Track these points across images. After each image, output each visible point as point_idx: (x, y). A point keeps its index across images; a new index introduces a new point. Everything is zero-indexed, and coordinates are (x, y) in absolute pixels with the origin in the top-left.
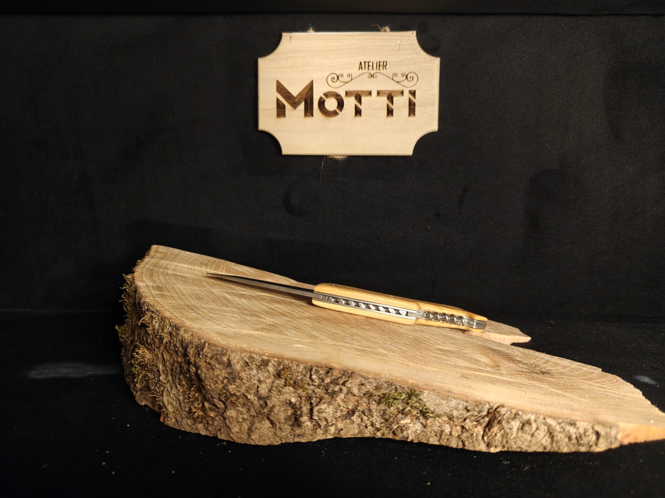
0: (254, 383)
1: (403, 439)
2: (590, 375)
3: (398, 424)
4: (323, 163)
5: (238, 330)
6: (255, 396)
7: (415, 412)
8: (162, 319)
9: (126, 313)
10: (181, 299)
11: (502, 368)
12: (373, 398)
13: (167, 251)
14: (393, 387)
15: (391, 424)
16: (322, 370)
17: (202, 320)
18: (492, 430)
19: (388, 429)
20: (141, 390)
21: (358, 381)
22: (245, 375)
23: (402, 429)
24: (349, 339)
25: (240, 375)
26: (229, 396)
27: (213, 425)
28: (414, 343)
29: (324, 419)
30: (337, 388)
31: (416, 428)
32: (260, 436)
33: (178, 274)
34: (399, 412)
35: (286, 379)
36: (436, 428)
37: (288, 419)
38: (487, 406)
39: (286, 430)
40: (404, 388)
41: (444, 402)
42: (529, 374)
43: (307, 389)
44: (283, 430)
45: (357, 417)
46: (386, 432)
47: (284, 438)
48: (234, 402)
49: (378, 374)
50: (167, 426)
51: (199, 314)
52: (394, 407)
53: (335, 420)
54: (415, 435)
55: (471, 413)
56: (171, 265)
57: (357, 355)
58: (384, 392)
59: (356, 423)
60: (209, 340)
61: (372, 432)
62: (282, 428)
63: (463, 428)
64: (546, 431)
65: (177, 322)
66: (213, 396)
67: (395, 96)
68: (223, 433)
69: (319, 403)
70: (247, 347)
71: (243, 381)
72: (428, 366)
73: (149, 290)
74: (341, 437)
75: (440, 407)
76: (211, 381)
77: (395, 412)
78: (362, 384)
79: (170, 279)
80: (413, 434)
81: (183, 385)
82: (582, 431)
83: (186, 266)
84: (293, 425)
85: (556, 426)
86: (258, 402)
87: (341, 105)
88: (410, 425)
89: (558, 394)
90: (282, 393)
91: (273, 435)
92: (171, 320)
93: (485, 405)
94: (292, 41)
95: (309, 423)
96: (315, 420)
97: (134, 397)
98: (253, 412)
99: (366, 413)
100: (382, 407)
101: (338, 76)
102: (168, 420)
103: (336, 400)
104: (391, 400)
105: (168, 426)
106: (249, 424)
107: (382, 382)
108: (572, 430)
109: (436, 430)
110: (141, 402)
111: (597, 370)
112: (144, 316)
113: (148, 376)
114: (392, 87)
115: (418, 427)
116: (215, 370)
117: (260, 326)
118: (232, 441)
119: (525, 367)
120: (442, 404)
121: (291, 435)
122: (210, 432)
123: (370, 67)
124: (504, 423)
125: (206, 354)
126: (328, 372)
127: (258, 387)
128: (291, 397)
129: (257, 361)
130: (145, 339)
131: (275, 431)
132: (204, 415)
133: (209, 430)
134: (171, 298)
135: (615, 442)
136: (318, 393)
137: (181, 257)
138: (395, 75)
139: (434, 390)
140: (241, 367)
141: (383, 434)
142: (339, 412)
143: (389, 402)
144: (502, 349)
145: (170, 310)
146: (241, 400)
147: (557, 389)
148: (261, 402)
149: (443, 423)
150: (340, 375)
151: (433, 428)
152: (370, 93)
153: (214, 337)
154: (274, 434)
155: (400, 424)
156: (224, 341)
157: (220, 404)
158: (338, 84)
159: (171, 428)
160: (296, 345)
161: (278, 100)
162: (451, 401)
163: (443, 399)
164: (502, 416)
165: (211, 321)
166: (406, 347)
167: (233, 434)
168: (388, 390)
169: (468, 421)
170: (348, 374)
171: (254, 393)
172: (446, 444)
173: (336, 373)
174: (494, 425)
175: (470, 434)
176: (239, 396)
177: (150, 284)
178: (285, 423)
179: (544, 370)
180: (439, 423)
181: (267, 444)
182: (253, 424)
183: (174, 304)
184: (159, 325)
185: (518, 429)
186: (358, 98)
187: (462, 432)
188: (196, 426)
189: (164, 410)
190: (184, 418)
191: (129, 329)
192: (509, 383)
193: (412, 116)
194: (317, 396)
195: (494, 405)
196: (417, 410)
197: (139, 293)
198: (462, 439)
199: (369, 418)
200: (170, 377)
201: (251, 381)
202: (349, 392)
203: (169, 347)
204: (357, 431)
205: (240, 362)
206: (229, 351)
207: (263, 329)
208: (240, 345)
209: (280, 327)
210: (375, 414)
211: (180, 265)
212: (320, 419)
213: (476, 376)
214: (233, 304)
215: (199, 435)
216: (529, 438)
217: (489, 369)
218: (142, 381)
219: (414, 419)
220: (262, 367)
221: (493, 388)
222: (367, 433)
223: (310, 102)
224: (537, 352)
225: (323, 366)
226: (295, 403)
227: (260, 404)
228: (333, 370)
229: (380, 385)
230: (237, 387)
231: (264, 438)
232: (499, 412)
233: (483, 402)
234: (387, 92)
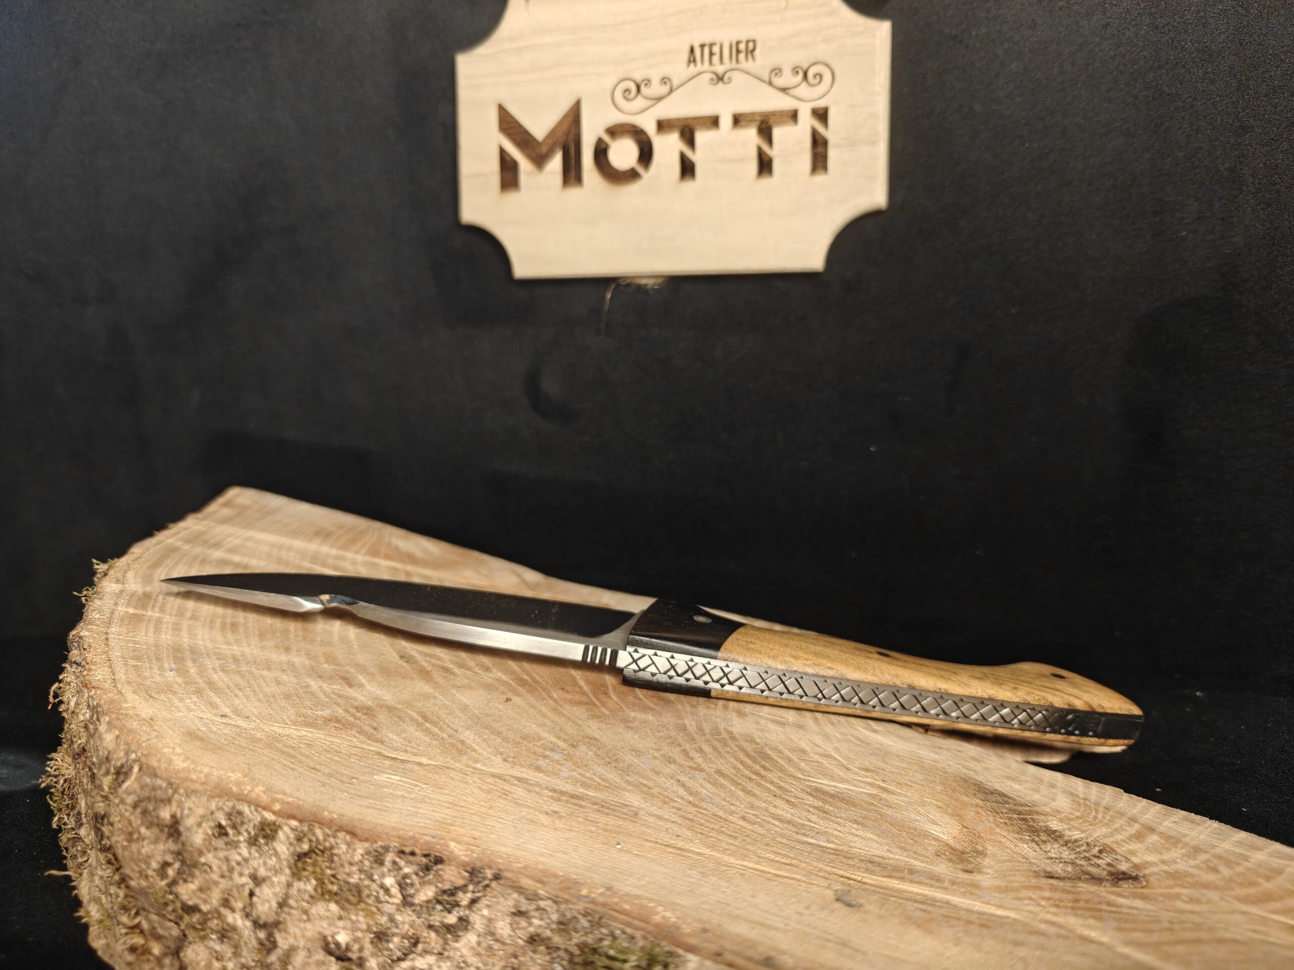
0: (242, 882)
4: (609, 296)
5: (253, 725)
6: (246, 917)
11: (986, 862)
12: (555, 954)
13: (254, 501)
14: (605, 931)
16: (409, 863)
17: (175, 693)
21: (508, 902)
22: (216, 861)
24: (558, 757)
25: (204, 860)
26: (180, 910)
30: (452, 918)
35: (318, 880)
40: (635, 937)
42: (1068, 885)
43: (373, 912)
48: (198, 926)
49: (571, 885)
51: (184, 674)
56: (237, 537)
58: (582, 941)
60: (150, 755)
66: (146, 906)
67: (778, 124)
69: (410, 951)
71: (212, 875)
72: (744, 857)
73: (116, 603)
78: (521, 914)
86: (252, 934)
90: (310, 917)
103: (455, 948)
107: (575, 913)
117: (327, 712)
119: (1065, 854)
123: (713, 57)
125: (125, 796)
126: (428, 870)
127: (252, 894)
128: (336, 930)
129: (251, 825)
136: (406, 926)
137: (278, 518)
138: (777, 71)
140: (206, 838)
146: (213, 922)
148: (261, 935)
150: (461, 882)
152: (714, 122)
157: (166, 928)
158: (640, 103)
160: (383, 777)
161: (501, 150)
165: (200, 695)
168: (591, 936)
170: (484, 879)
171: (244, 909)
173: (451, 875)
176: (209, 912)
177: (133, 586)
179: (1124, 867)
183: (147, 643)
186: (688, 137)
192: (987, 924)
194: (403, 931)
201: (231, 879)
202: (488, 930)
205: (205, 825)
206: (181, 791)
207: (328, 721)
208: (221, 773)
209: (384, 716)
211: (258, 535)
213: (886, 899)
220: (261, 840)
223: (575, 151)
225: (417, 851)
226: (347, 944)
227: (258, 939)
228: (439, 866)
229: (570, 920)
230: (200, 889)
234: (757, 118)
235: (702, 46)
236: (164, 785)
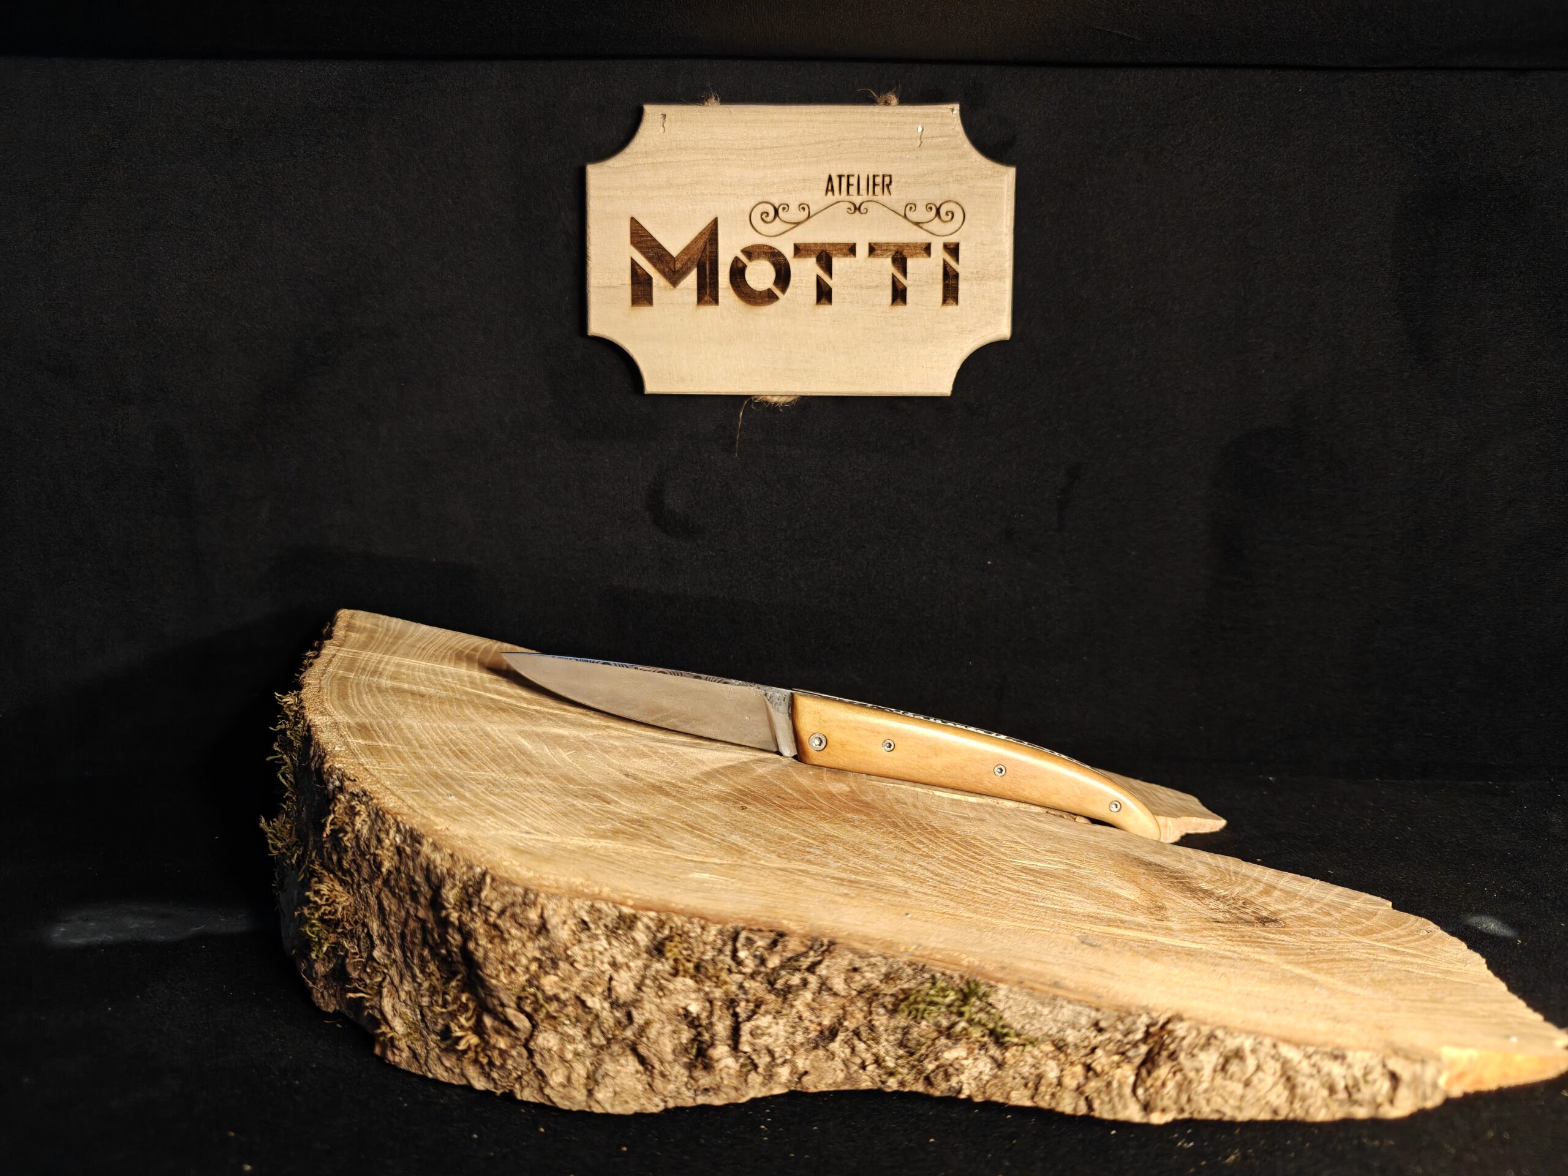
0: (603, 969)
1: (950, 1094)
2: (1368, 919)
3: (936, 1059)
4: (741, 415)
5: (558, 839)
6: (605, 999)
7: (976, 1033)
8: (377, 814)
9: (286, 790)
10: (419, 758)
11: (1169, 913)
12: (881, 1001)
13: (373, 624)
14: (927, 976)
15: (922, 1058)
16: (762, 937)
17: (472, 815)
18: (1155, 1074)
19: (914, 1071)
20: (325, 977)
21: (844, 962)
22: (581, 953)
23: (948, 1071)
24: (818, 852)
25: (569, 952)
26: (541, 1001)
27: (503, 1067)
28: (967, 855)
29: (764, 1051)
30: (796, 980)
31: (980, 1070)
33: (406, 686)
34: (940, 1033)
35: (675, 960)
36: (1026, 1070)
37: (680, 1051)
38: (1144, 1020)
39: (676, 1077)
40: (952, 978)
41: (1046, 1011)
42: (1232, 927)
43: (725, 983)
44: (669, 1077)
45: (843, 1044)
46: (909, 1078)
47: (671, 1097)
48: (555, 1014)
49: (890, 945)
50: (394, 1068)
51: (463, 798)
52: (928, 1022)
53: (790, 1052)
54: (977, 1085)
55: (1107, 1036)
56: (387, 663)
57: (840, 895)
58: (906, 986)
59: (839, 1057)
60: (493, 868)
61: (878, 1079)
62: (667, 1073)
63: (1088, 1068)
64: (1279, 1073)
65: (415, 821)
66: (505, 1001)
67: (912, 256)
68: (528, 1087)
69: (754, 1012)
70: (583, 885)
71: (576, 965)
72: (1002, 918)
73: (342, 736)
74: (804, 1090)
75: (1035, 1022)
76: (500, 967)
77: (932, 1033)
78: (855, 970)
79: (387, 702)
80: (971, 1081)
81: (431, 974)
82: (1358, 1072)
83: (423, 664)
84: (690, 1067)
85: (1300, 1062)
86: (610, 1014)
87: (783, 277)
88: (965, 1062)
89: (1300, 979)
90: (667, 993)
91: (646, 1089)
92: (399, 819)
93: (1140, 1016)
95: (730, 1062)
96: (745, 1053)
97: (309, 992)
98: (598, 1039)
99: (864, 1035)
100: (901, 1020)
102: (394, 1054)
103: (792, 1006)
106: (589, 1065)
107: (901, 964)
108: (1336, 1070)
109: (1027, 1074)
110: (327, 1004)
111: (1383, 905)
112: (332, 803)
113: (343, 947)
115: (984, 1066)
116: (511, 943)
117: (609, 826)
118: (550, 1104)
119: (1221, 906)
120: (1041, 1015)
121: (689, 1089)
122: (496, 1084)
123: (851, 188)
124: (1182, 1057)
125: (488, 904)
126: (774, 943)
127: (611, 979)
128: (689, 1002)
129: (609, 919)
130: (335, 858)
131: (649, 1079)
132: (483, 1045)
133: (493, 1080)
134: (395, 756)
135: (1433, 1093)
136: (752, 991)
137: (408, 642)
138: (912, 206)
139: (1021, 983)
140: (571, 933)
141: (902, 1083)
142: (800, 1033)
143: (917, 1010)
144: (1165, 859)
145: (394, 788)
146: (570, 1008)
147: (1297, 964)
148: (618, 1014)
149: (1042, 1057)
150: (804, 949)
151: (1019, 1069)
152: (851, 250)
153: (505, 860)
154: (647, 1087)
155: (942, 1061)
156: (529, 869)
157: (520, 1021)
158: (777, 226)
159: (402, 1070)
160: (697, 875)
161: (634, 264)
162: (1062, 1007)
163: (1043, 1004)
164: (1177, 1041)
165: (495, 816)
166: (948, 866)
167: (552, 1088)
168: (914, 981)
169: (1099, 1052)
170: (822, 945)
171: (602, 993)
172: (1050, 1104)
173: (794, 945)
174: (1161, 1063)
175: (1104, 1084)
176: (567, 1000)
177: (342, 718)
178: (675, 1061)
179: (1265, 914)
180: (1033, 1057)
181: (631, 1112)
182: (600, 1065)
183: (405, 772)
184: (371, 829)
185: (1215, 1071)
186: (825, 260)
187: (1087, 1078)
188: (462, 1070)
189: (383, 1029)
190: (432, 1049)
191: (291, 828)
192: (1190, 953)
194: (750, 997)
195: (1159, 1016)
196: (983, 1029)
197: (318, 744)
198: (1087, 1094)
199: (869, 1046)
200: (397, 951)
201: (593, 966)
202: (824, 988)
203: (396, 881)
204: (841, 1076)
205: (569, 922)
206: (543, 895)
207: (616, 833)
208: (565, 879)
209: (655, 827)
210: (884, 1036)
211: (407, 661)
212: (755, 1050)
213: (1114, 941)
214: (541, 765)
215: (469, 1088)
216: (1239, 1089)
217: (1141, 919)
218: (328, 956)
219: (974, 1049)
220: (620, 932)
221: (1155, 970)
222: (866, 1081)
223: (711, 269)
224: (1244, 864)
225: (763, 927)
226: (698, 1015)
227: (615, 1018)
228: (787, 938)
229: (897, 970)
230: (563, 980)
231: (625, 1096)
232: (1170, 1033)
233: (1133, 1010)
234: (893, 248)
236: (522, 891)
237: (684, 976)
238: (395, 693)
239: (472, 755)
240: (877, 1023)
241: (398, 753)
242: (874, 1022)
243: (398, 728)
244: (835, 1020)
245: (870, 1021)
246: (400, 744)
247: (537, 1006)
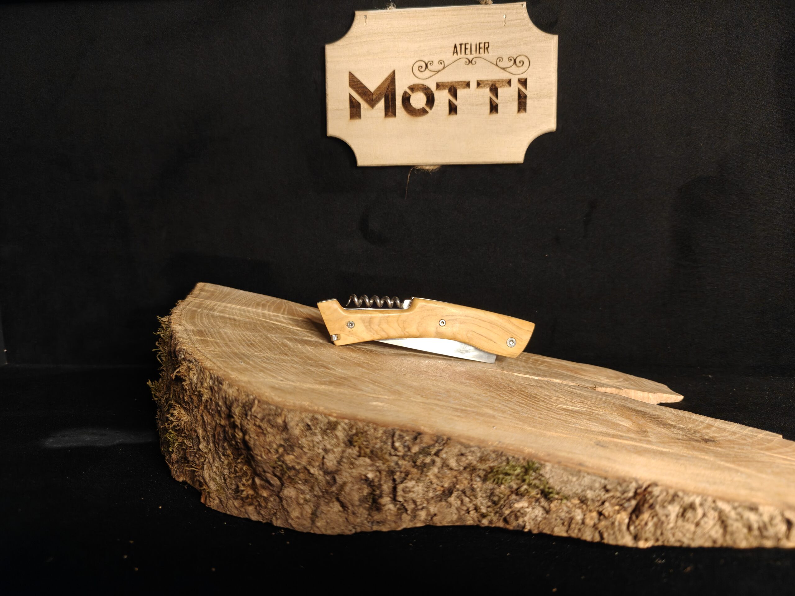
0: (319, 452)
1: (518, 529)
2: (768, 443)
3: (510, 508)
4: (409, 176)
5: (298, 384)
6: (320, 469)
7: (534, 492)
8: (201, 370)
9: (161, 365)
10: (228, 346)
11: (650, 434)
12: (477, 473)
13: (215, 289)
14: (504, 458)
15: (502, 507)
16: (408, 435)
17: (252, 371)
18: (641, 517)
19: (498, 515)
20: (177, 462)
21: (456, 450)
22: (307, 442)
23: (517, 515)
24: (444, 396)
25: (300, 442)
26: (285, 469)
27: (266, 507)
28: (531, 401)
29: (411, 501)
30: (428, 460)
31: (536, 514)
32: (327, 522)
33: (227, 316)
34: (512, 492)
35: (360, 447)
36: (563, 515)
37: (363, 500)
38: (634, 485)
39: (361, 514)
40: (518, 459)
41: (574, 479)
42: (687, 442)
43: (387, 461)
44: (357, 515)
45: (456, 498)
46: (495, 519)
47: (358, 526)
48: (293, 477)
49: (483, 441)
50: (209, 509)
51: (249, 364)
52: (505, 485)
53: (426, 502)
54: (535, 523)
55: (611, 494)
56: (219, 306)
57: (455, 416)
58: (492, 465)
59: (454, 506)
60: (259, 396)
61: (476, 519)
62: (356, 512)
63: (600, 514)
64: (717, 518)
65: (220, 374)
66: (266, 469)
67: (501, 87)
68: (279, 518)
69: (405, 479)
70: (309, 406)
71: (304, 449)
72: (550, 431)
73: (188, 335)
74: (434, 525)
76: (262, 450)
77: (507, 492)
78: (462, 455)
79: (216, 322)
80: (531, 521)
81: (228, 456)
82: (766, 519)
83: (238, 307)
84: (370, 509)
85: (730, 512)
86: (323, 478)
87: (431, 101)
88: (527, 510)
89: (729, 469)
90: (355, 466)
92: (211, 372)
93: (631, 483)
94: (367, 21)
95: (391, 506)
96: (400, 502)
97: (169, 471)
98: (317, 491)
99: (468, 493)
100: (489, 485)
101: (427, 63)
102: (210, 501)
103: (427, 476)
104: (501, 476)
105: (211, 509)
106: (313, 507)
107: (489, 452)
108: (752, 517)
109: (563, 517)
110: (179, 477)
111: (777, 436)
112: (179, 366)
113: (185, 444)
114: (496, 75)
115: (538, 512)
116: (267, 435)
117: (327, 379)
118: (291, 528)
119: (681, 432)
120: (571, 482)
121: (368, 522)
122: (263, 517)
123: (467, 50)
124: (657, 507)
125: (255, 414)
126: (415, 438)
127: (323, 458)
128: (367, 472)
129: (322, 424)
130: (181, 396)
131: (346, 516)
132: (255, 495)
133: (262, 514)
134: (215, 344)
136: (403, 467)
137: (232, 297)
138: (500, 59)
139: (559, 463)
140: (301, 431)
141: (491, 522)
142: (431, 491)
143: (499, 479)
144: (647, 409)
145: (211, 359)
146: (302, 474)
147: (727, 461)
148: (328, 478)
149: (572, 507)
150: (432, 442)
151: (559, 514)
152: (468, 85)
153: (266, 393)
154: (345, 520)
155: (513, 509)
156: (279, 397)
157: (274, 480)
158: (427, 73)
159: (214, 510)
160: (374, 403)
161: (351, 97)
162: (584, 477)
163: (572, 475)
164: (654, 498)
165: (264, 372)
166: (519, 406)
167: (292, 519)
168: (496, 462)
169: (607, 504)
170: (443, 440)
171: (319, 466)
172: (577, 535)
173: (427, 440)
174: (644, 511)
175: (610, 523)
176: (300, 469)
177: (190, 327)
178: (360, 505)
179: (707, 437)
180: (568, 507)
181: (336, 534)
182: (319, 507)
183: (219, 351)
184: (198, 378)
185: (677, 516)
186: (453, 91)
187: (599, 520)
188: (245, 509)
189: (204, 487)
190: (230, 498)
191: (164, 385)
192: (662, 453)
193: (523, 112)
194: (402, 469)
195: (643, 483)
196: (537, 490)
197: (175, 338)
198: (600, 529)
199: (471, 499)
200: (211, 445)
201: (314, 450)
202: (444, 465)
203: (210, 406)
204: (455, 517)
205: (300, 425)
206: (285, 410)
207: (331, 383)
208: (299, 402)
209: (354, 381)
210: (480, 494)
211: (230, 305)
212: (405, 501)
213: (616, 445)
214: (294, 352)
215: (249, 520)
216: (692, 527)
217: (632, 435)
218: (178, 450)
219: (532, 502)
220: (329, 431)
221: (641, 460)
222: (469, 520)
223: (392, 98)
224: (694, 415)
225: (409, 430)
226: (373, 480)
227: (326, 480)
228: (422, 436)
229: (486, 456)
230: (296, 457)
231: (332, 525)
232: (650, 493)
233: (627, 479)
234: (490, 82)
235: (461, 45)
236: (274, 408)
237: (365, 457)
238: (221, 319)
239: (257, 346)
240: (475, 486)
241: (217, 343)
242: (473, 486)
243: (219, 333)
244: (452, 484)
245: (472, 485)
246: (219, 339)
247: (283, 473)
